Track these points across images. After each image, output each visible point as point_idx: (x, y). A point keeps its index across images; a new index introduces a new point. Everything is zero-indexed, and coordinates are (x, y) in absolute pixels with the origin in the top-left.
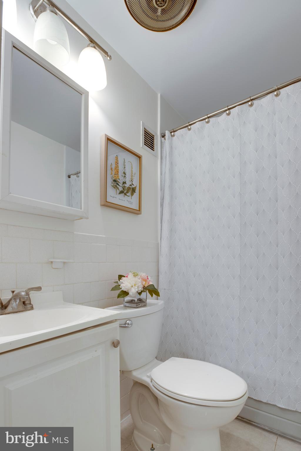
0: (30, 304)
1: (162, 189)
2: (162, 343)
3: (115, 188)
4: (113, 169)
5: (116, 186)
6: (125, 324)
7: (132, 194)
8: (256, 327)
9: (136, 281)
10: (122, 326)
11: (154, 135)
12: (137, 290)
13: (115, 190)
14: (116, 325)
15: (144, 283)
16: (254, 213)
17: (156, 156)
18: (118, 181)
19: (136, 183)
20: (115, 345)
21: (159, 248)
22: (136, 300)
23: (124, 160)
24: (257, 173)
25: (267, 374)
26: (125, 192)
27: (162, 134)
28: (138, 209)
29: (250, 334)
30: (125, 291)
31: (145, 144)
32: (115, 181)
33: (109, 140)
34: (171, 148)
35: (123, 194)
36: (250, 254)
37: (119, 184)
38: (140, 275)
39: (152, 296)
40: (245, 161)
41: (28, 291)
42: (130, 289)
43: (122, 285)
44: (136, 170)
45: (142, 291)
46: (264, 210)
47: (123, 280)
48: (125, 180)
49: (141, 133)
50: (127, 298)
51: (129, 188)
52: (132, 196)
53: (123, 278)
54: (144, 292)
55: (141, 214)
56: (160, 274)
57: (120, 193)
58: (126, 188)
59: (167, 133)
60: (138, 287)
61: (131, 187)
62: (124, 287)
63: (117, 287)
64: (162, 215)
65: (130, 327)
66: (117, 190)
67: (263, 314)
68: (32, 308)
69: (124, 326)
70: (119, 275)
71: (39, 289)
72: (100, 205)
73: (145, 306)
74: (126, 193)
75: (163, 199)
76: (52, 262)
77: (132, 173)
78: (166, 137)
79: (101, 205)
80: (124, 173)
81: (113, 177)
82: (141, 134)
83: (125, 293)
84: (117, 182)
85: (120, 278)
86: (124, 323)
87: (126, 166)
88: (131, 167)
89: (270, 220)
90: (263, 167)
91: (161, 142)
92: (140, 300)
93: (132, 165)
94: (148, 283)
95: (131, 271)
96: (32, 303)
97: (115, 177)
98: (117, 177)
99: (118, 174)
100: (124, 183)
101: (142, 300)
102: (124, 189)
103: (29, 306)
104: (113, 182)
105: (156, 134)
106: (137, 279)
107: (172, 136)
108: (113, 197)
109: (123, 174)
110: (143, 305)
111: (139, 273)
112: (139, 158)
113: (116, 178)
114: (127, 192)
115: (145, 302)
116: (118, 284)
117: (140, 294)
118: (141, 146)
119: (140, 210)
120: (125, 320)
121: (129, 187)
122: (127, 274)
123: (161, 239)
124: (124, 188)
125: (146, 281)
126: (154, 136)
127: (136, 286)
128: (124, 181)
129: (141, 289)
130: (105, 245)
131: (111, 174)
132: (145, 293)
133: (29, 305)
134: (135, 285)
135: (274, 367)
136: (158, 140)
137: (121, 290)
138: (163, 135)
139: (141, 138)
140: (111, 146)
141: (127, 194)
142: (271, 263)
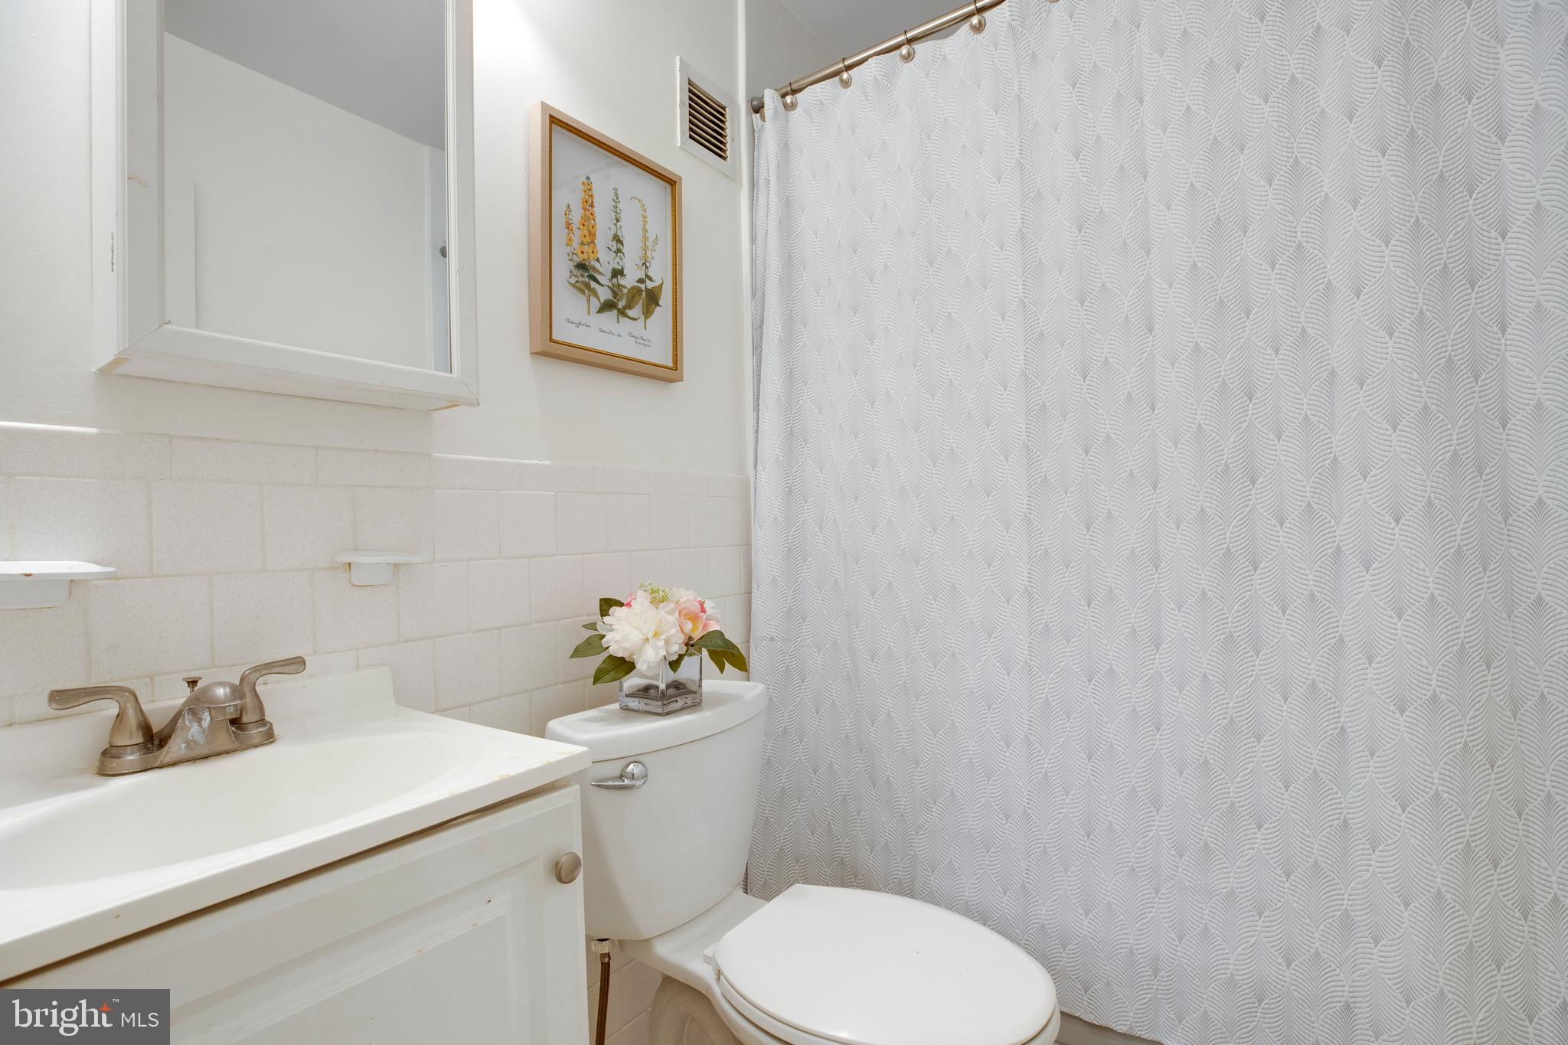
0: (262, 722)
1: (757, 293)
2: (763, 827)
3: (583, 292)
4: (575, 227)
5: (588, 286)
6: (621, 777)
7: (648, 313)
8: (1089, 771)
9: (661, 622)
10: (610, 783)
11: (724, 104)
12: (665, 653)
13: (583, 298)
14: (568, 797)
15: (688, 626)
16: (1072, 371)
17: (733, 178)
18: (594, 269)
19: (661, 273)
20: (563, 875)
21: (750, 498)
22: (662, 686)
23: (616, 194)
24: (1080, 230)
25: (1127, 934)
26: (621, 304)
27: (752, 100)
28: (670, 364)
29: (1068, 794)
30: (623, 658)
31: (691, 137)
32: (582, 266)
33: (556, 122)
34: (785, 147)
35: (615, 312)
36: (1061, 515)
37: (598, 277)
38: (676, 599)
39: (722, 668)
40: (1039, 191)
41: (253, 677)
42: (640, 650)
43: (609, 637)
44: (659, 226)
45: (681, 657)
46: (1106, 360)
47: (613, 616)
48: (620, 263)
49: (678, 98)
50: (631, 682)
51: (635, 292)
52: (646, 318)
53: (615, 611)
54: (691, 655)
55: (682, 381)
56: (754, 586)
57: (601, 310)
58: (625, 291)
59: (770, 98)
60: (667, 641)
61: (642, 286)
62: (617, 641)
63: (592, 645)
64: (759, 382)
65: (640, 786)
66: (592, 299)
67: (1109, 725)
68: (269, 737)
69: (616, 783)
70: (601, 599)
71: (296, 664)
72: (529, 355)
73: (696, 706)
74: (625, 308)
75: (759, 325)
76: (350, 564)
77: (646, 238)
78: (768, 110)
79: (532, 354)
80: (617, 239)
81: (573, 253)
82: (678, 103)
83: (623, 666)
84: (591, 272)
85: (605, 608)
86: (619, 775)
87: (622, 216)
88: (642, 219)
89: (1129, 394)
90: (1102, 211)
91: (752, 131)
92: (678, 687)
93: (645, 211)
94: (705, 626)
95: (642, 586)
96: (267, 718)
97: (583, 252)
98: (590, 253)
99: (593, 242)
100: (617, 273)
101: (683, 685)
102: (615, 294)
103: (255, 732)
104: (576, 272)
105: (734, 101)
106: (663, 613)
107: (785, 106)
108: (579, 324)
109: (611, 243)
110: (689, 704)
111: (674, 589)
112: (672, 185)
113: (585, 256)
114: (629, 306)
115: (695, 693)
116: (594, 633)
117: (674, 665)
118: (679, 145)
119: (676, 366)
120: (621, 763)
121: (634, 288)
122: (631, 595)
123: (756, 465)
124: (616, 290)
125: (694, 618)
126: (724, 109)
127: (659, 640)
128: (617, 267)
129: (676, 648)
130: (553, 493)
131: (567, 244)
132: (696, 659)
133: (258, 728)
134: (656, 635)
135: (1150, 912)
136: (738, 124)
137: (604, 656)
138: (755, 103)
139: (679, 116)
140: (564, 143)
141: (630, 313)
142: (1135, 546)
